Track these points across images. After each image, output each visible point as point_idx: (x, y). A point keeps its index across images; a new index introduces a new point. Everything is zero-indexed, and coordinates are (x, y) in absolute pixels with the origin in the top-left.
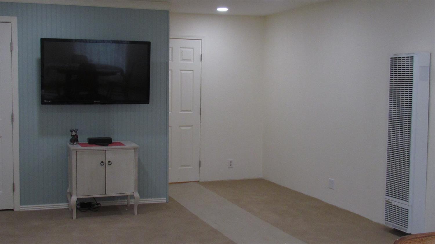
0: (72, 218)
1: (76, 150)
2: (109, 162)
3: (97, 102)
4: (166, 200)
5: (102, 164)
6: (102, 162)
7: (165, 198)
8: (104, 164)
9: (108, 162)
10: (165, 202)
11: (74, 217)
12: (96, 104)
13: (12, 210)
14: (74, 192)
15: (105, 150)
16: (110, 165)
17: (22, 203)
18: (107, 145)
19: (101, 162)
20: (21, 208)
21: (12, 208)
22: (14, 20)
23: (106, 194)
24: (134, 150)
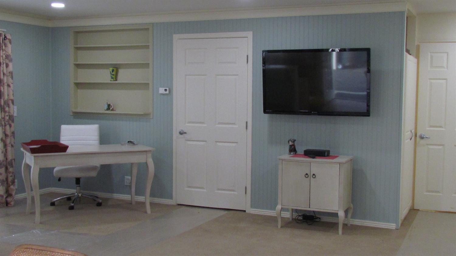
0: (277, 227)
1: (282, 159)
2: (314, 175)
3: (315, 112)
4: (395, 227)
5: (307, 176)
6: (307, 174)
7: (395, 225)
8: (308, 177)
9: (312, 174)
10: (394, 229)
11: (279, 226)
12: (313, 115)
13: (245, 211)
14: (279, 201)
15: (310, 162)
16: (314, 178)
17: (252, 206)
18: (314, 158)
19: (305, 174)
20: (251, 211)
21: (244, 210)
22: (250, 34)
23: (310, 208)
24: (340, 165)
